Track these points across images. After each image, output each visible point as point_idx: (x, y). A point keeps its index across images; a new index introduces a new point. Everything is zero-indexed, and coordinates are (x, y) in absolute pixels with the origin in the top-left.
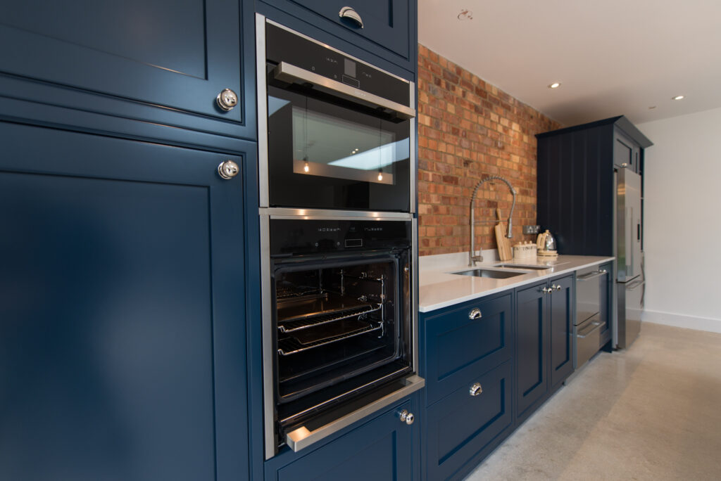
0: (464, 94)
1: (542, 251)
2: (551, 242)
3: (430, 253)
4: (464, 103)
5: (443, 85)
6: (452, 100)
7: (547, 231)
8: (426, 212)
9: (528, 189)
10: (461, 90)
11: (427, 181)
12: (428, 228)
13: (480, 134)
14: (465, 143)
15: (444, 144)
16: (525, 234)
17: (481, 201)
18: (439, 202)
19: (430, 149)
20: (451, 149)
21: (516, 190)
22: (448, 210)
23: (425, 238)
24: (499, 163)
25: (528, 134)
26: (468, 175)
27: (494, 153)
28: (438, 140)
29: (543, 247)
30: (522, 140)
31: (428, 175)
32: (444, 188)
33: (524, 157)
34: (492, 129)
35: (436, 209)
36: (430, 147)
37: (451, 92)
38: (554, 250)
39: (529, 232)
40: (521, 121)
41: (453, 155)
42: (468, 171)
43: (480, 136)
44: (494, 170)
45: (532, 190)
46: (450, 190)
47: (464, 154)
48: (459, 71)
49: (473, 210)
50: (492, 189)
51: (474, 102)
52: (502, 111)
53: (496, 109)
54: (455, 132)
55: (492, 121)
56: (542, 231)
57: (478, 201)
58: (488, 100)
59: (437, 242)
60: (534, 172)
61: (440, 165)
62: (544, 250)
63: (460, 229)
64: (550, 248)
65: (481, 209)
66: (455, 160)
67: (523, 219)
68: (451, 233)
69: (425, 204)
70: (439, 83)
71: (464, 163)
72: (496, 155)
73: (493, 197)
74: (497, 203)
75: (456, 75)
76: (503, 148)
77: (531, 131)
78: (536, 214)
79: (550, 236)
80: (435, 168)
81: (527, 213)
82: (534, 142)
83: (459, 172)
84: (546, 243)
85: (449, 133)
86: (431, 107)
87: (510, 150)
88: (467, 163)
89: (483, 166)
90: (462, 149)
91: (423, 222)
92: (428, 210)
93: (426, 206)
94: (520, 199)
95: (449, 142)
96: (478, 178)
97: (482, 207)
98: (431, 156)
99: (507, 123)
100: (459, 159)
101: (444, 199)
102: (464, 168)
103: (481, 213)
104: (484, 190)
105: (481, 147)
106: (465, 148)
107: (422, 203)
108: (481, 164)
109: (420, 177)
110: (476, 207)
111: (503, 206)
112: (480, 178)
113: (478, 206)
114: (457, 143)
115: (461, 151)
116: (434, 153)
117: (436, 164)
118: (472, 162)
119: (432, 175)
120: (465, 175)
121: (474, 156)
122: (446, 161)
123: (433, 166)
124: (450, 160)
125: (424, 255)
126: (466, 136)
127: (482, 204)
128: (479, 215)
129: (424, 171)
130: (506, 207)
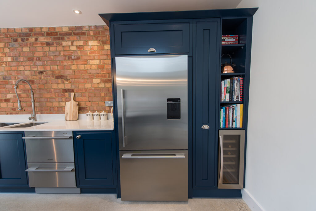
0: (36, 40)
3: (16, 114)
4: (37, 44)
5: (19, 40)
6: (26, 46)
8: (12, 97)
10: (34, 38)
11: (12, 84)
12: (14, 104)
13: (53, 56)
14: (38, 63)
15: (22, 67)
17: (55, 89)
18: (21, 92)
19: (13, 71)
20: (27, 68)
21: (97, 81)
23: (13, 107)
24: (73, 67)
26: (43, 78)
27: (67, 63)
28: (18, 66)
31: (12, 82)
32: (24, 86)
34: (64, 51)
35: (19, 95)
36: (12, 70)
37: (25, 42)
41: (30, 70)
42: (42, 76)
43: (52, 57)
44: (68, 72)
47: (40, 69)
48: (31, 30)
50: (66, 82)
51: (46, 41)
52: (75, 38)
53: (69, 38)
54: (31, 59)
57: (53, 90)
58: (59, 36)
59: (22, 109)
61: (19, 76)
65: (56, 94)
69: (11, 94)
70: (16, 41)
71: (39, 73)
72: (70, 64)
73: (68, 86)
74: (73, 90)
75: (28, 32)
76: (78, 58)
80: (16, 78)
83: (37, 77)
85: (26, 61)
86: (11, 53)
87: (85, 58)
88: (41, 72)
89: (57, 72)
90: (37, 67)
91: (11, 101)
92: (14, 96)
93: (12, 95)
94: (102, 86)
95: (26, 65)
96: (52, 78)
97: (57, 92)
98: (13, 73)
99: (81, 43)
100: (34, 71)
101: (24, 91)
102: (39, 75)
103: (57, 96)
104: (58, 84)
105: (54, 62)
106: (39, 66)
107: (9, 93)
108: (55, 71)
109: (7, 83)
110: (51, 93)
111: (79, 91)
112: (54, 78)
113: (53, 92)
114: (32, 65)
115: (36, 68)
116: (16, 72)
117: (17, 76)
118: (46, 71)
119: (15, 82)
120: (40, 78)
121: (48, 68)
122: (24, 74)
123: (15, 77)
124: (27, 73)
125: (12, 114)
126: (39, 60)
127: (58, 91)
128: (55, 96)
129: (10, 81)
130: (84, 91)
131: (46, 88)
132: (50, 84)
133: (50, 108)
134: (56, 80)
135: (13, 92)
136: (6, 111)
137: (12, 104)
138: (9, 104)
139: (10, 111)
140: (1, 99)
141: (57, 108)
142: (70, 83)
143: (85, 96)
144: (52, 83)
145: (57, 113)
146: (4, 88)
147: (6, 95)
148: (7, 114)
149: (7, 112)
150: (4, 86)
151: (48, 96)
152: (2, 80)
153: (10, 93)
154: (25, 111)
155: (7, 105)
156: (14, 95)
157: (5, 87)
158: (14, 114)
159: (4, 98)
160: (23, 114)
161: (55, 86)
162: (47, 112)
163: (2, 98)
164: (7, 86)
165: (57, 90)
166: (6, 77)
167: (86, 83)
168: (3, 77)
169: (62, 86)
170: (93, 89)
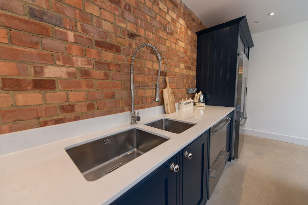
1: (197, 104)
2: (202, 98)
3: (77, 118)
7: (201, 91)
8: (64, 76)
9: (191, 66)
11: (65, 40)
13: (148, 15)
14: (128, 16)
16: (188, 93)
17: (149, 70)
18: (91, 67)
20: (107, 15)
21: (182, 66)
22: (106, 76)
23: (67, 103)
24: (168, 43)
25: (191, 30)
26: (134, 46)
27: (162, 34)
29: (197, 101)
30: (187, 33)
32: (99, 53)
33: (188, 45)
34: (160, 15)
35: (85, 73)
38: (204, 103)
39: (190, 92)
40: (186, 20)
41: (112, 23)
42: (134, 43)
43: (148, 17)
44: (162, 48)
45: (193, 67)
46: (109, 56)
47: (131, 28)
49: (132, 76)
52: (170, 5)
55: (160, 9)
56: (198, 92)
57: (146, 70)
59: (91, 107)
60: (195, 56)
61: (89, 27)
62: (198, 103)
63: (125, 92)
64: (201, 101)
65: (150, 77)
66: (115, 29)
67: (187, 84)
68: (113, 96)
69: (61, 66)
71: (128, 35)
72: (165, 37)
73: (162, 68)
74: (166, 73)
76: (171, 34)
77: (193, 29)
78: (195, 81)
79: (202, 95)
81: (190, 81)
82: (195, 37)
83: (124, 42)
84: (199, 99)
87: (177, 36)
88: (132, 36)
89: (152, 42)
90: (125, 21)
91: (59, 86)
92: (69, 74)
93: (64, 69)
94: (185, 72)
95: (105, 7)
96: (147, 51)
97: (151, 75)
98: (69, 13)
99: (174, 16)
100: (121, 29)
101: (99, 64)
102: (129, 39)
103: (151, 79)
104: (153, 61)
105: (150, 27)
106: (129, 21)
107: (54, 64)
108: (150, 41)
109: (45, 33)
110: (145, 74)
111: (170, 75)
112: (149, 52)
113: (147, 74)
114: (117, 13)
115: (124, 23)
116: (78, 11)
117: (81, 25)
118: (139, 36)
119: (75, 36)
120: (130, 46)
121: (142, 32)
122: (100, 26)
123: (76, 26)
124: (107, 26)
125: (64, 122)
126: (129, 10)
127: (152, 72)
128: (148, 81)
129: (56, 28)
130: (174, 76)
131: (138, 65)
132: (143, 59)
133: (142, 99)
134: (151, 55)
135: (68, 61)
136: (38, 118)
137: (63, 94)
138: (49, 94)
139: (57, 115)
140: (18, 80)
141: (150, 98)
142: (164, 63)
143: (174, 83)
144: (146, 59)
145: (149, 107)
146: (34, 45)
147: (42, 68)
148: (45, 124)
149: (41, 120)
150: (35, 39)
151: (140, 79)
152: (27, 18)
153: (58, 63)
154: (98, 109)
155: (44, 97)
156: (71, 70)
157: (37, 43)
158: (69, 121)
159: (31, 77)
160: (93, 116)
161: (149, 65)
162: (138, 105)
163: (21, 78)
164: (46, 41)
165: (151, 70)
166: (43, 13)
167: (176, 66)
168: (31, 9)
169: (156, 66)
170: (180, 74)
